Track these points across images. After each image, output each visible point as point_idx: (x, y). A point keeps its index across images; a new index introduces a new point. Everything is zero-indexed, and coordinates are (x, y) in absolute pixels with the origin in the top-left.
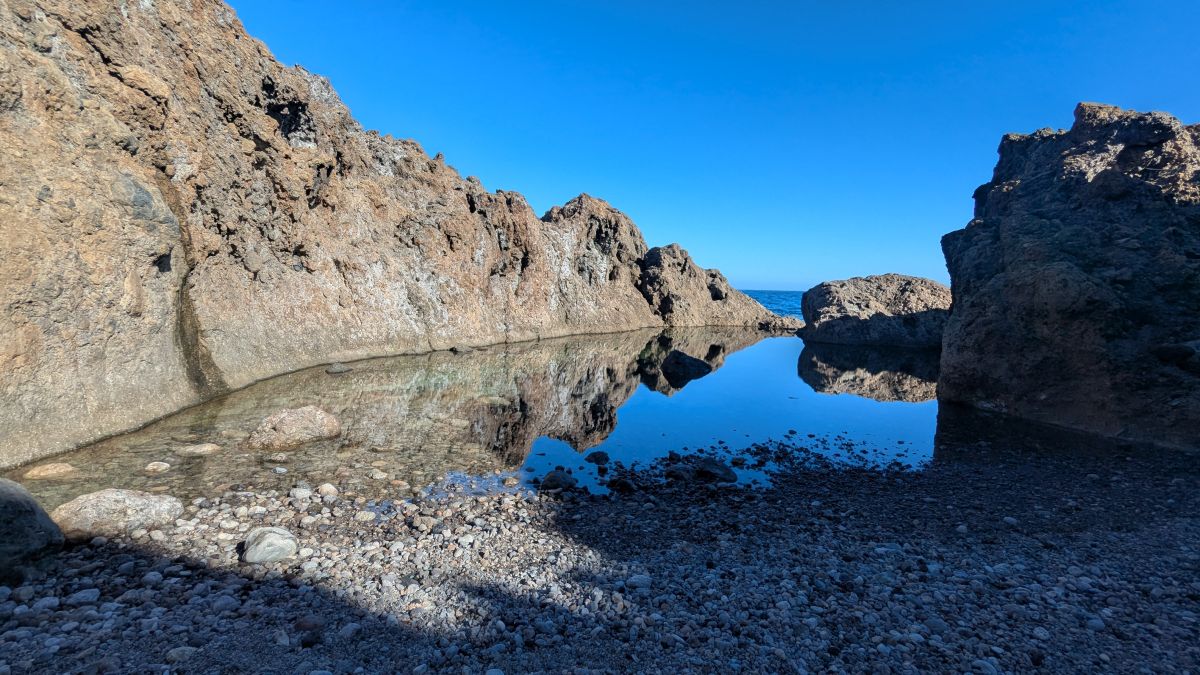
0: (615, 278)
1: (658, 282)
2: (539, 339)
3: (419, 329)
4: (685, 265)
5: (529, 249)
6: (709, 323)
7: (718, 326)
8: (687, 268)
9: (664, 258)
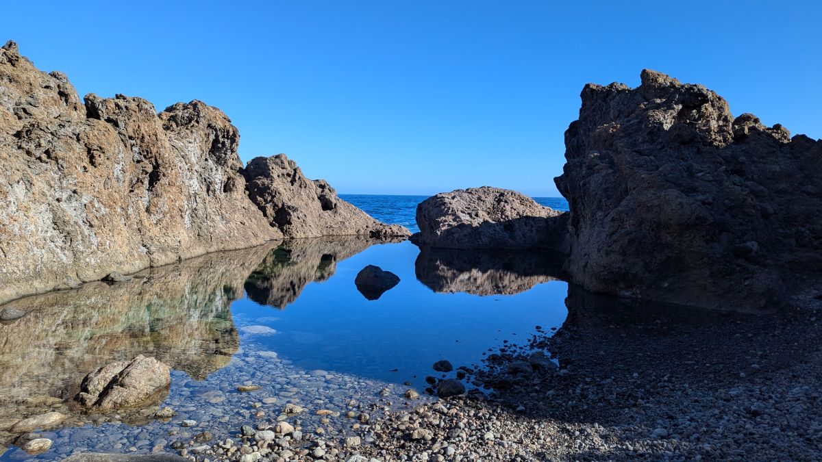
0: (231, 190)
1: (268, 193)
2: (180, 260)
3: (66, 258)
4: (295, 175)
5: (160, 162)
6: (325, 233)
7: (332, 235)
8: (297, 179)
9: (273, 168)
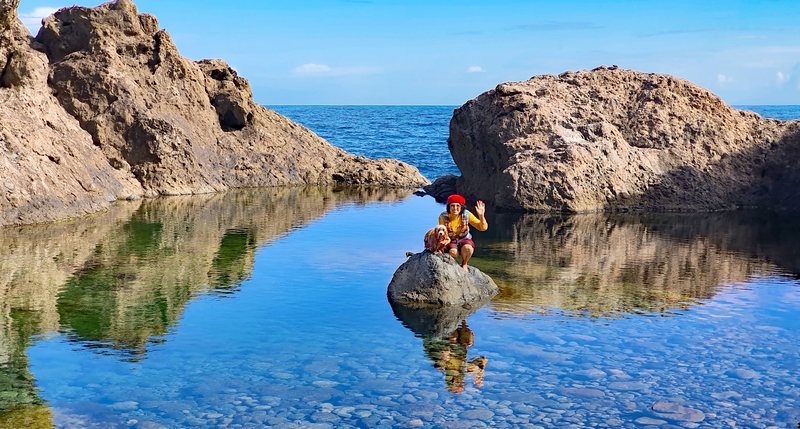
8: (162, 57)
9: (105, 34)
